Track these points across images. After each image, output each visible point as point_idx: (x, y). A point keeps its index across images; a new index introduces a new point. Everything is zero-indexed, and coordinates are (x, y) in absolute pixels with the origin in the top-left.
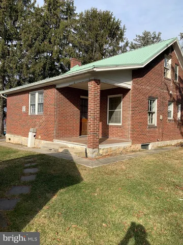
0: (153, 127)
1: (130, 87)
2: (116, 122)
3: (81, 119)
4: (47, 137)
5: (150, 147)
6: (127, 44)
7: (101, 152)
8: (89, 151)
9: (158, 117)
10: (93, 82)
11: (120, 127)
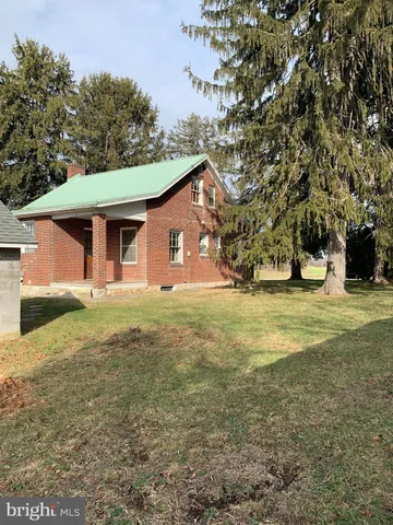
0: (179, 265)
1: (144, 219)
2: (131, 260)
3: (85, 257)
4: (41, 280)
5: (174, 289)
6: (162, 134)
7: (109, 292)
8: (95, 291)
9: (185, 253)
10: (97, 217)
11: (135, 266)
